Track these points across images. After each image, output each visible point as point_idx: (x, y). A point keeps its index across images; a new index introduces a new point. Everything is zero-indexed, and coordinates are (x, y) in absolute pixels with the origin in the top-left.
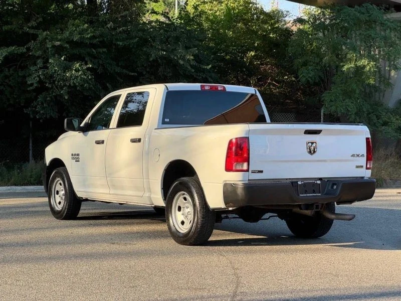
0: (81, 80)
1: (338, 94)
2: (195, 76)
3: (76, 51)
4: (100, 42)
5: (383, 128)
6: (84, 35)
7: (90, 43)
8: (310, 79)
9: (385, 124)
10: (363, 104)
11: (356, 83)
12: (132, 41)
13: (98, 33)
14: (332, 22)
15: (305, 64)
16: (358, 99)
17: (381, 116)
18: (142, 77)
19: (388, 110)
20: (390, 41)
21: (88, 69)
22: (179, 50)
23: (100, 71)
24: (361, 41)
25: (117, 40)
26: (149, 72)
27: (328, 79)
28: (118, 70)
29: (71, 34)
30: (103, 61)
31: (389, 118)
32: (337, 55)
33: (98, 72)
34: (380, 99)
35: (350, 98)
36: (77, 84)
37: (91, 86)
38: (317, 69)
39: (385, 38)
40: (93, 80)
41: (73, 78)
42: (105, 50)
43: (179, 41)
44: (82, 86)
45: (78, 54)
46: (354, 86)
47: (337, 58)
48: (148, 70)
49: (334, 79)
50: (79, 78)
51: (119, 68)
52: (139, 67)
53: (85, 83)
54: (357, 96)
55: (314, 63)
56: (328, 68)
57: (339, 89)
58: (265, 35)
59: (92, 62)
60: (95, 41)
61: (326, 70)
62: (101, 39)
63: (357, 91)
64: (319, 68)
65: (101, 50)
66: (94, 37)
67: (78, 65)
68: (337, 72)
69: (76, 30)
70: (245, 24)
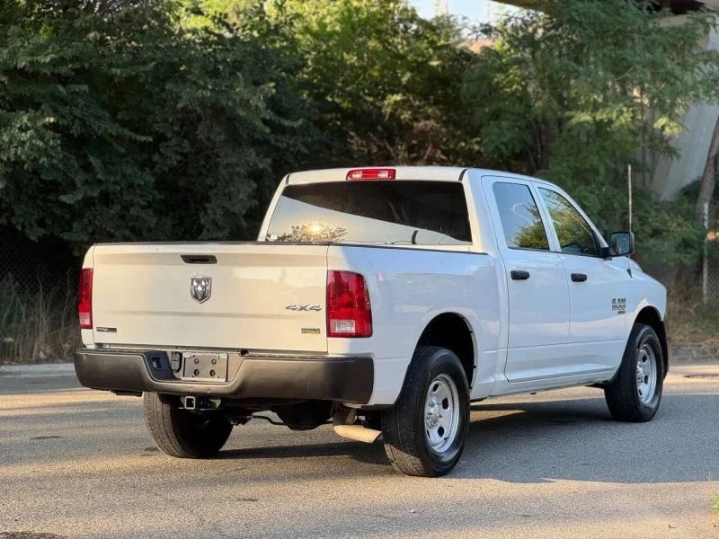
0: (32, 150)
1: (563, 177)
2: (273, 142)
3: (24, 90)
4: (75, 70)
5: (652, 241)
6: (39, 58)
7: (53, 74)
8: (503, 148)
9: (656, 233)
10: (613, 195)
11: (598, 153)
12: (142, 68)
13: (69, 52)
14: (549, 34)
15: (496, 116)
16: (603, 185)
17: (647, 218)
18: (164, 144)
19: (660, 207)
20: (662, 71)
21: (47, 126)
22: (237, 87)
23: (76, 130)
24: (606, 69)
25: (111, 65)
26: (177, 134)
27: (542, 147)
28: (114, 129)
29: (13, 54)
30: (82, 111)
31: (665, 223)
32: (561, 100)
33: (73, 134)
34: (644, 185)
35: (587, 183)
36: (23, 157)
37: (55, 161)
38: (518, 127)
39: (653, 65)
40: (59, 149)
41: (15, 145)
42: (85, 88)
43: (240, 70)
44: (35, 160)
45: (28, 95)
46: (595, 160)
47: (559, 103)
48: (176, 129)
49: (554, 145)
50: (28, 144)
51: (117, 125)
52: (157, 122)
53: (40, 156)
54: (600, 178)
55: (513, 114)
56: (543, 126)
57: (564, 164)
58: (423, 63)
59: (55, 112)
60: (63, 70)
61: (539, 129)
62: (77, 66)
63: (602, 170)
64: (522, 123)
65: (76, 88)
66: (62, 61)
67: (25, 119)
68: (561, 132)
69: (22, 46)
70: (383, 42)
